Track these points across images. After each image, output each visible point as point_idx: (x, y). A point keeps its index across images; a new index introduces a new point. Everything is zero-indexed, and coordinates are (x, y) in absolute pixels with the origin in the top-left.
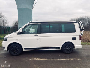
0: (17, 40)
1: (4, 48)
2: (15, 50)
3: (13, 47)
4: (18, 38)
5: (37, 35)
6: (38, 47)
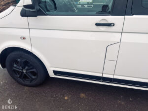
2: (24, 71)
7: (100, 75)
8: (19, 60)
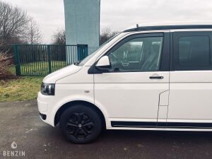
0: (88, 92)
1: (44, 117)
2: (80, 126)
3: (72, 116)
4: (89, 87)
5: (160, 78)
6: (159, 121)
7: (155, 121)
8: (77, 114)
